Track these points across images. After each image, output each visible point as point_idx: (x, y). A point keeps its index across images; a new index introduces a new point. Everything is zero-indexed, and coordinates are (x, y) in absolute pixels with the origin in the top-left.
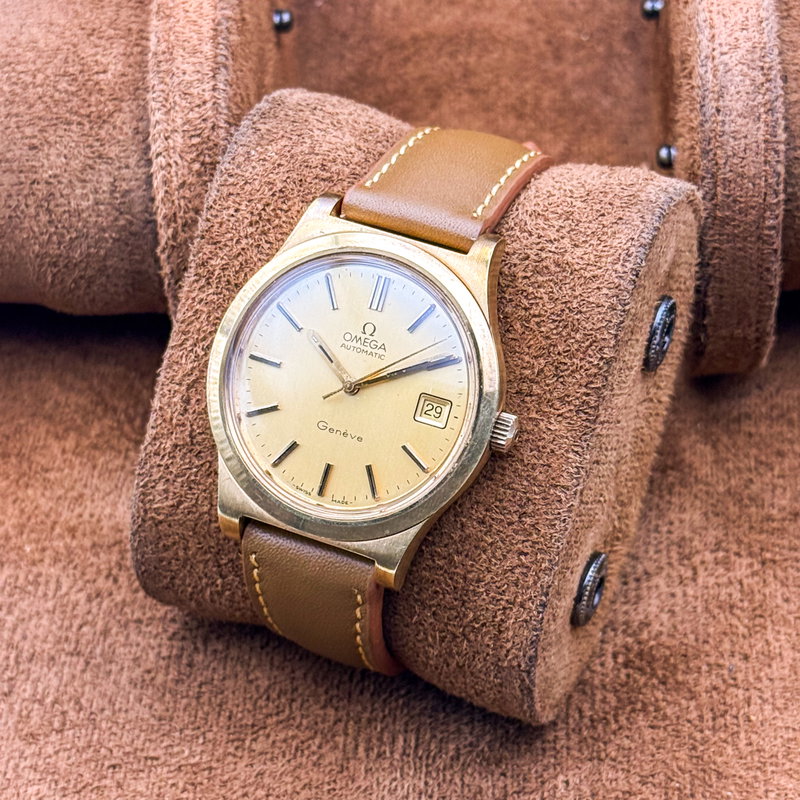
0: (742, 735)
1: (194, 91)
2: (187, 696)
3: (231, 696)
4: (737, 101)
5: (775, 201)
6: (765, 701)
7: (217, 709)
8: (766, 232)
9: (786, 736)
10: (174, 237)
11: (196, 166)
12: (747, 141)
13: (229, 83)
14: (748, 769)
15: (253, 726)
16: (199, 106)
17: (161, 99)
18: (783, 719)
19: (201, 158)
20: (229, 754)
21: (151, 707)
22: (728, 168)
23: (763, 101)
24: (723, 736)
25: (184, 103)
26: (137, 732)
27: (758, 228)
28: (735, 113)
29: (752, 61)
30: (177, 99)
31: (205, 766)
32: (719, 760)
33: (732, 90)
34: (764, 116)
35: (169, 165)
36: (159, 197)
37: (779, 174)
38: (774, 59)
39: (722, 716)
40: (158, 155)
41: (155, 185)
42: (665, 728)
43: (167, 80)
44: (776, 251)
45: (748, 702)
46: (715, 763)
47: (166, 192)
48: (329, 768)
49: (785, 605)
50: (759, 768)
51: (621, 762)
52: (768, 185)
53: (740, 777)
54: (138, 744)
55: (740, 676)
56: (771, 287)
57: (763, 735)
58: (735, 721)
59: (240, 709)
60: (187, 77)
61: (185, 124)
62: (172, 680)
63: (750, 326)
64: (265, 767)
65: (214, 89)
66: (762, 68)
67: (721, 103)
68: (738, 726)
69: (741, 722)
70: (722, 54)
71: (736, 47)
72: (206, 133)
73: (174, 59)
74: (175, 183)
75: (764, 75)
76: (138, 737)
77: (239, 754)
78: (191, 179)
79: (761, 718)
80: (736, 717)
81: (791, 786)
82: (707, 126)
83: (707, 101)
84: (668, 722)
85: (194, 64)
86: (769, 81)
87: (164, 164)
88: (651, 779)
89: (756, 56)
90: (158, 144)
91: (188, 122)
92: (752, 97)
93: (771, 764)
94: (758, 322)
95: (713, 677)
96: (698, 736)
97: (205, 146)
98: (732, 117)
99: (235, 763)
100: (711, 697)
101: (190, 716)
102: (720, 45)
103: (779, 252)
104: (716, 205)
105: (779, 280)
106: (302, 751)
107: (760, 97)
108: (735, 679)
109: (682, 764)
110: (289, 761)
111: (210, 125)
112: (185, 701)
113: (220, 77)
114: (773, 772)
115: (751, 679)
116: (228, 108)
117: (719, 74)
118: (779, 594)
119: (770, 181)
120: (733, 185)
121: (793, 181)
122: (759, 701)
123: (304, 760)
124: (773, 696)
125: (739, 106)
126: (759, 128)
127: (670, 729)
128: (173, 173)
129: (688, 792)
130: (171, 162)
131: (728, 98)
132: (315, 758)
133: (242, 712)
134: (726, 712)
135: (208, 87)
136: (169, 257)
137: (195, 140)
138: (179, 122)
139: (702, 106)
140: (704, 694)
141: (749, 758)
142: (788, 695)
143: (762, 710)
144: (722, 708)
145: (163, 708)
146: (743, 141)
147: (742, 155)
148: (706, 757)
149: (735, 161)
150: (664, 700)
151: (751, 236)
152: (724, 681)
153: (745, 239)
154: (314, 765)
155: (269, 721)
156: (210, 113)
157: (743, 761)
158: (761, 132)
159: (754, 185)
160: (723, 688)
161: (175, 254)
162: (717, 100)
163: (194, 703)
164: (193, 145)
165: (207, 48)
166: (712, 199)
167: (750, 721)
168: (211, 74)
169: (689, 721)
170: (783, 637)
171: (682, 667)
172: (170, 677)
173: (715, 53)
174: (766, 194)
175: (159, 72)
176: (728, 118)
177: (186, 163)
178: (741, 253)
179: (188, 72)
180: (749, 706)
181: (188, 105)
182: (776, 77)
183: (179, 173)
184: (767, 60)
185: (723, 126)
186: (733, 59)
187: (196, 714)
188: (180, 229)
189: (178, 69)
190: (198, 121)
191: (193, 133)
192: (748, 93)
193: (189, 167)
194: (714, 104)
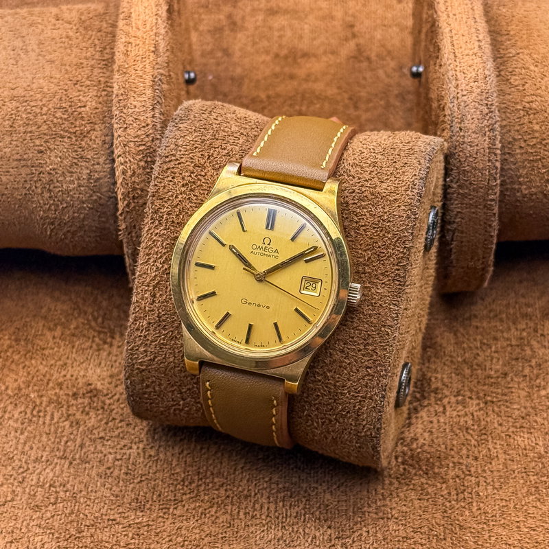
0: (474, 504)
1: (142, 118)
2: (133, 483)
3: (160, 482)
4: (472, 124)
5: (495, 184)
6: (488, 484)
7: (152, 490)
8: (489, 203)
9: (501, 505)
10: (128, 205)
11: (142, 163)
12: (478, 148)
13: (162, 114)
14: (478, 523)
15: (175, 500)
16: (144, 127)
17: (121, 122)
18: (499, 495)
19: (145, 159)
20: (160, 517)
21: (111, 490)
22: (466, 164)
23: (488, 124)
24: (463, 504)
25: (135, 125)
26: (102, 504)
27: (484, 200)
28: (471, 131)
29: (481, 100)
30: (131, 122)
31: (145, 524)
32: (461, 518)
33: (469, 117)
34: (488, 133)
35: (126, 162)
36: (119, 182)
37: (497, 168)
38: (494, 100)
39: (462, 493)
40: (119, 156)
41: (117, 174)
42: (428, 500)
43: (125, 111)
44: (495, 214)
45: (478, 484)
46: (458, 520)
47: (124, 178)
48: (222, 525)
49: (500, 427)
50: (484, 523)
51: (401, 520)
52: (491, 174)
53: (474, 528)
54: (104, 511)
55: (473, 470)
56: (492, 236)
57: (487, 504)
58: (470, 496)
59: (166, 490)
60: (137, 110)
61: (135, 137)
62: (124, 473)
63: (479, 260)
64: (182, 524)
65: (153, 117)
66: (487, 105)
67: (462, 125)
68: (472, 498)
69: (474, 496)
70: (463, 96)
71: (471, 92)
72: (149, 144)
73: (128, 99)
74: (129, 173)
75: (488, 108)
76: (103, 507)
77: (166, 517)
78: (139, 171)
79: (485, 494)
80: (471, 493)
81: (504, 533)
82: (454, 138)
83: (454, 123)
84: (429, 497)
85: (141, 101)
86: (491, 112)
87: (123, 162)
88: (419, 530)
89: (483, 97)
90: (119, 150)
91: (137, 136)
92: (481, 121)
93: (492, 521)
94: (484, 258)
95: (457, 470)
96: (448, 504)
97: (148, 151)
98: (469, 133)
99: (164, 522)
100: (455, 481)
101: (135, 494)
102: (462, 90)
103: (497, 215)
104: (459, 186)
105: (496, 232)
106: (205, 515)
108: (470, 471)
109: (438, 521)
110: (197, 520)
111: (151, 138)
112: (132, 486)
113: (157, 110)
114: (494, 525)
115: (480, 471)
117: (461, 107)
118: (495, 421)
120: (469, 174)
121: (504, 173)
122: (485, 484)
123: (206, 520)
124: (493, 481)
125: (473, 127)
126: (485, 140)
127: (430, 500)
128: (128, 167)
129: (442, 537)
130: (127, 160)
131: (466, 122)
132: (213, 518)
133: (167, 492)
134: (465, 490)
135: (149, 115)
136: (125, 218)
137: (142, 148)
138: (132, 136)
139: (451, 126)
140: (451, 480)
141: (479, 517)
142: (502, 480)
143: (486, 489)
144: (462, 488)
145: (119, 489)
146: (476, 148)
147: (474, 156)
148: (453, 516)
149: (471, 160)
150: (427, 484)
151: (480, 205)
152: (463, 472)
153: (476, 207)
154: (213, 523)
155: (184, 497)
156: (151, 131)
157: (475, 519)
158: (487, 142)
159: (482, 174)
160: (462, 476)
161: (129, 217)
162: (460, 123)
163: (137, 487)
164: (141, 150)
165: (149, 92)
166: (457, 182)
167: (479, 495)
168: (151, 107)
169: (442, 496)
170: (498, 447)
171: (437, 464)
172: (123, 471)
173: (459, 95)
174: (489, 180)
175: (119, 106)
176: (466, 134)
177: (136, 162)
178: (474, 215)
179: (137, 106)
180: (478, 487)
181: (138, 126)
182: (495, 109)
183: (132, 167)
184: (490, 99)
185: (463, 139)
186: (469, 99)
187: (139, 494)
188: (131, 201)
189: (131, 104)
190: (144, 136)
191: (141, 143)
192: (478, 119)
193: (137, 164)
194: (458, 125)
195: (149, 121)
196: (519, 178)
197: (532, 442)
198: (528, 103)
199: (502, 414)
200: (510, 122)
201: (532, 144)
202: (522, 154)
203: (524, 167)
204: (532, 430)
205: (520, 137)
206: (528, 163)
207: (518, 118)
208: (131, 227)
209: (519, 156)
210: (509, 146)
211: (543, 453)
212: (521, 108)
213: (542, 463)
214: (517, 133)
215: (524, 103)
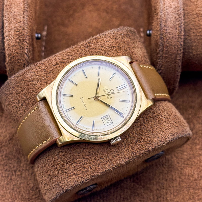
1: (18, 18)
2: (10, 189)
3: (22, 189)
4: (170, 23)
5: (180, 52)
6: (171, 193)
7: (19, 193)
8: (177, 61)
10: (10, 60)
11: (18, 40)
12: (173, 35)
13: (27, 16)
15: (29, 198)
16: (19, 23)
17: (8, 20)
18: (176, 199)
19: (19, 38)
22: (167, 43)
23: (178, 24)
25: (14, 21)
27: (175, 60)
28: (170, 27)
29: (175, 12)
30: (12, 20)
33: (169, 20)
34: (178, 28)
35: (10, 39)
36: (7, 48)
37: (181, 45)
38: (181, 11)
39: (160, 198)
40: (7, 36)
41: (5, 45)
43: (10, 14)
44: (179, 66)
45: (167, 193)
47: (9, 47)
49: (177, 164)
52: (178, 48)
55: (165, 186)
56: (178, 76)
60: (15, 13)
61: (15, 28)
62: (6, 184)
63: (171, 85)
65: (24, 17)
66: (178, 14)
67: (166, 24)
69: (165, 200)
70: (167, 9)
71: (171, 7)
72: (21, 31)
73: (12, 8)
74: (11, 45)
75: (178, 16)
78: (16, 44)
79: (170, 199)
80: (163, 198)
82: (162, 30)
83: (162, 23)
85: (18, 9)
86: (180, 18)
87: (8, 39)
89: (176, 10)
90: (7, 33)
91: (16, 27)
92: (175, 22)
94: (174, 84)
95: (157, 186)
97: (20, 34)
98: (169, 28)
100: (157, 192)
101: (11, 195)
102: (166, 6)
103: (180, 66)
104: (163, 53)
105: (180, 74)
107: (177, 22)
108: (163, 186)
111: (22, 28)
112: (9, 190)
113: (25, 14)
115: (168, 186)
116: (28, 23)
117: (166, 15)
118: (176, 161)
119: (179, 47)
120: (168, 48)
121: (185, 45)
124: (174, 192)
125: (171, 25)
126: (176, 32)
128: (11, 42)
130: (10, 38)
131: (168, 22)
133: (26, 194)
134: (161, 196)
135: (22, 17)
136: (9, 65)
137: (18, 33)
138: (13, 27)
139: (161, 25)
140: (154, 191)
142: (178, 191)
143: (170, 196)
145: (3, 192)
146: (172, 35)
147: (171, 39)
149: (169, 41)
150: (144, 192)
151: (173, 62)
152: (160, 187)
153: (171, 62)
155: (33, 197)
156: (22, 25)
158: (177, 33)
159: (174, 48)
160: (160, 189)
161: (11, 65)
162: (165, 23)
163: (12, 191)
164: (17, 34)
165: (22, 5)
166: (162, 51)
167: (167, 199)
168: (23, 13)
170: (177, 174)
171: (149, 182)
172: (5, 182)
173: (165, 9)
174: (177, 50)
175: (7, 11)
176: (167, 29)
177: (15, 39)
178: (170, 66)
179: (16, 12)
180: (167, 195)
181: (16, 22)
182: (182, 16)
183: (13, 42)
184: (179, 11)
185: (166, 31)
186: (170, 11)
187: (13, 195)
188: (12, 58)
189: (13, 11)
190: (19, 27)
191: (17, 31)
192: (174, 21)
193: (16, 41)
194: (164, 24)
195: (21, 20)
196: (192, 47)
197: (192, 172)
198: (198, 11)
199: (179, 157)
200: (189, 20)
201: (199, 31)
202: (194, 36)
203: (195, 42)
204: (192, 166)
205: (194, 28)
206: (197, 40)
207: (193, 19)
208: (12, 69)
209: (193, 37)
210: (188, 32)
211: (196, 178)
212: (195, 13)
213: (196, 183)
214: (192, 26)
215: (196, 11)
